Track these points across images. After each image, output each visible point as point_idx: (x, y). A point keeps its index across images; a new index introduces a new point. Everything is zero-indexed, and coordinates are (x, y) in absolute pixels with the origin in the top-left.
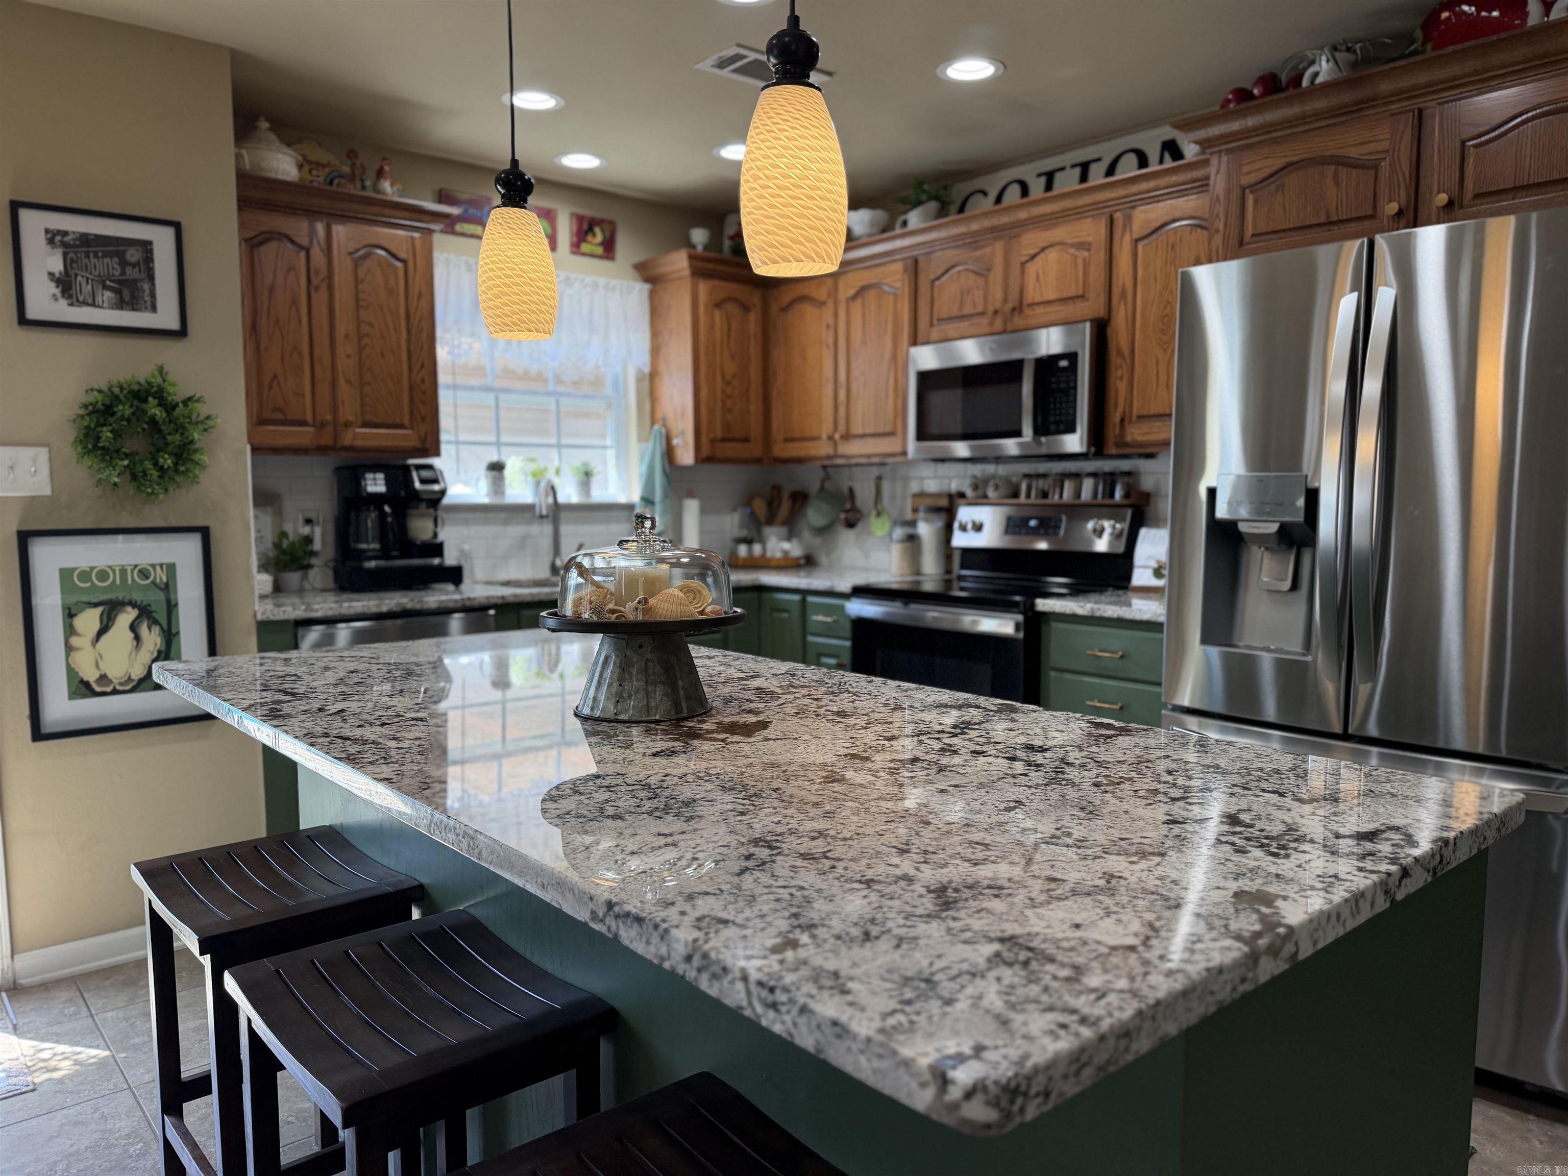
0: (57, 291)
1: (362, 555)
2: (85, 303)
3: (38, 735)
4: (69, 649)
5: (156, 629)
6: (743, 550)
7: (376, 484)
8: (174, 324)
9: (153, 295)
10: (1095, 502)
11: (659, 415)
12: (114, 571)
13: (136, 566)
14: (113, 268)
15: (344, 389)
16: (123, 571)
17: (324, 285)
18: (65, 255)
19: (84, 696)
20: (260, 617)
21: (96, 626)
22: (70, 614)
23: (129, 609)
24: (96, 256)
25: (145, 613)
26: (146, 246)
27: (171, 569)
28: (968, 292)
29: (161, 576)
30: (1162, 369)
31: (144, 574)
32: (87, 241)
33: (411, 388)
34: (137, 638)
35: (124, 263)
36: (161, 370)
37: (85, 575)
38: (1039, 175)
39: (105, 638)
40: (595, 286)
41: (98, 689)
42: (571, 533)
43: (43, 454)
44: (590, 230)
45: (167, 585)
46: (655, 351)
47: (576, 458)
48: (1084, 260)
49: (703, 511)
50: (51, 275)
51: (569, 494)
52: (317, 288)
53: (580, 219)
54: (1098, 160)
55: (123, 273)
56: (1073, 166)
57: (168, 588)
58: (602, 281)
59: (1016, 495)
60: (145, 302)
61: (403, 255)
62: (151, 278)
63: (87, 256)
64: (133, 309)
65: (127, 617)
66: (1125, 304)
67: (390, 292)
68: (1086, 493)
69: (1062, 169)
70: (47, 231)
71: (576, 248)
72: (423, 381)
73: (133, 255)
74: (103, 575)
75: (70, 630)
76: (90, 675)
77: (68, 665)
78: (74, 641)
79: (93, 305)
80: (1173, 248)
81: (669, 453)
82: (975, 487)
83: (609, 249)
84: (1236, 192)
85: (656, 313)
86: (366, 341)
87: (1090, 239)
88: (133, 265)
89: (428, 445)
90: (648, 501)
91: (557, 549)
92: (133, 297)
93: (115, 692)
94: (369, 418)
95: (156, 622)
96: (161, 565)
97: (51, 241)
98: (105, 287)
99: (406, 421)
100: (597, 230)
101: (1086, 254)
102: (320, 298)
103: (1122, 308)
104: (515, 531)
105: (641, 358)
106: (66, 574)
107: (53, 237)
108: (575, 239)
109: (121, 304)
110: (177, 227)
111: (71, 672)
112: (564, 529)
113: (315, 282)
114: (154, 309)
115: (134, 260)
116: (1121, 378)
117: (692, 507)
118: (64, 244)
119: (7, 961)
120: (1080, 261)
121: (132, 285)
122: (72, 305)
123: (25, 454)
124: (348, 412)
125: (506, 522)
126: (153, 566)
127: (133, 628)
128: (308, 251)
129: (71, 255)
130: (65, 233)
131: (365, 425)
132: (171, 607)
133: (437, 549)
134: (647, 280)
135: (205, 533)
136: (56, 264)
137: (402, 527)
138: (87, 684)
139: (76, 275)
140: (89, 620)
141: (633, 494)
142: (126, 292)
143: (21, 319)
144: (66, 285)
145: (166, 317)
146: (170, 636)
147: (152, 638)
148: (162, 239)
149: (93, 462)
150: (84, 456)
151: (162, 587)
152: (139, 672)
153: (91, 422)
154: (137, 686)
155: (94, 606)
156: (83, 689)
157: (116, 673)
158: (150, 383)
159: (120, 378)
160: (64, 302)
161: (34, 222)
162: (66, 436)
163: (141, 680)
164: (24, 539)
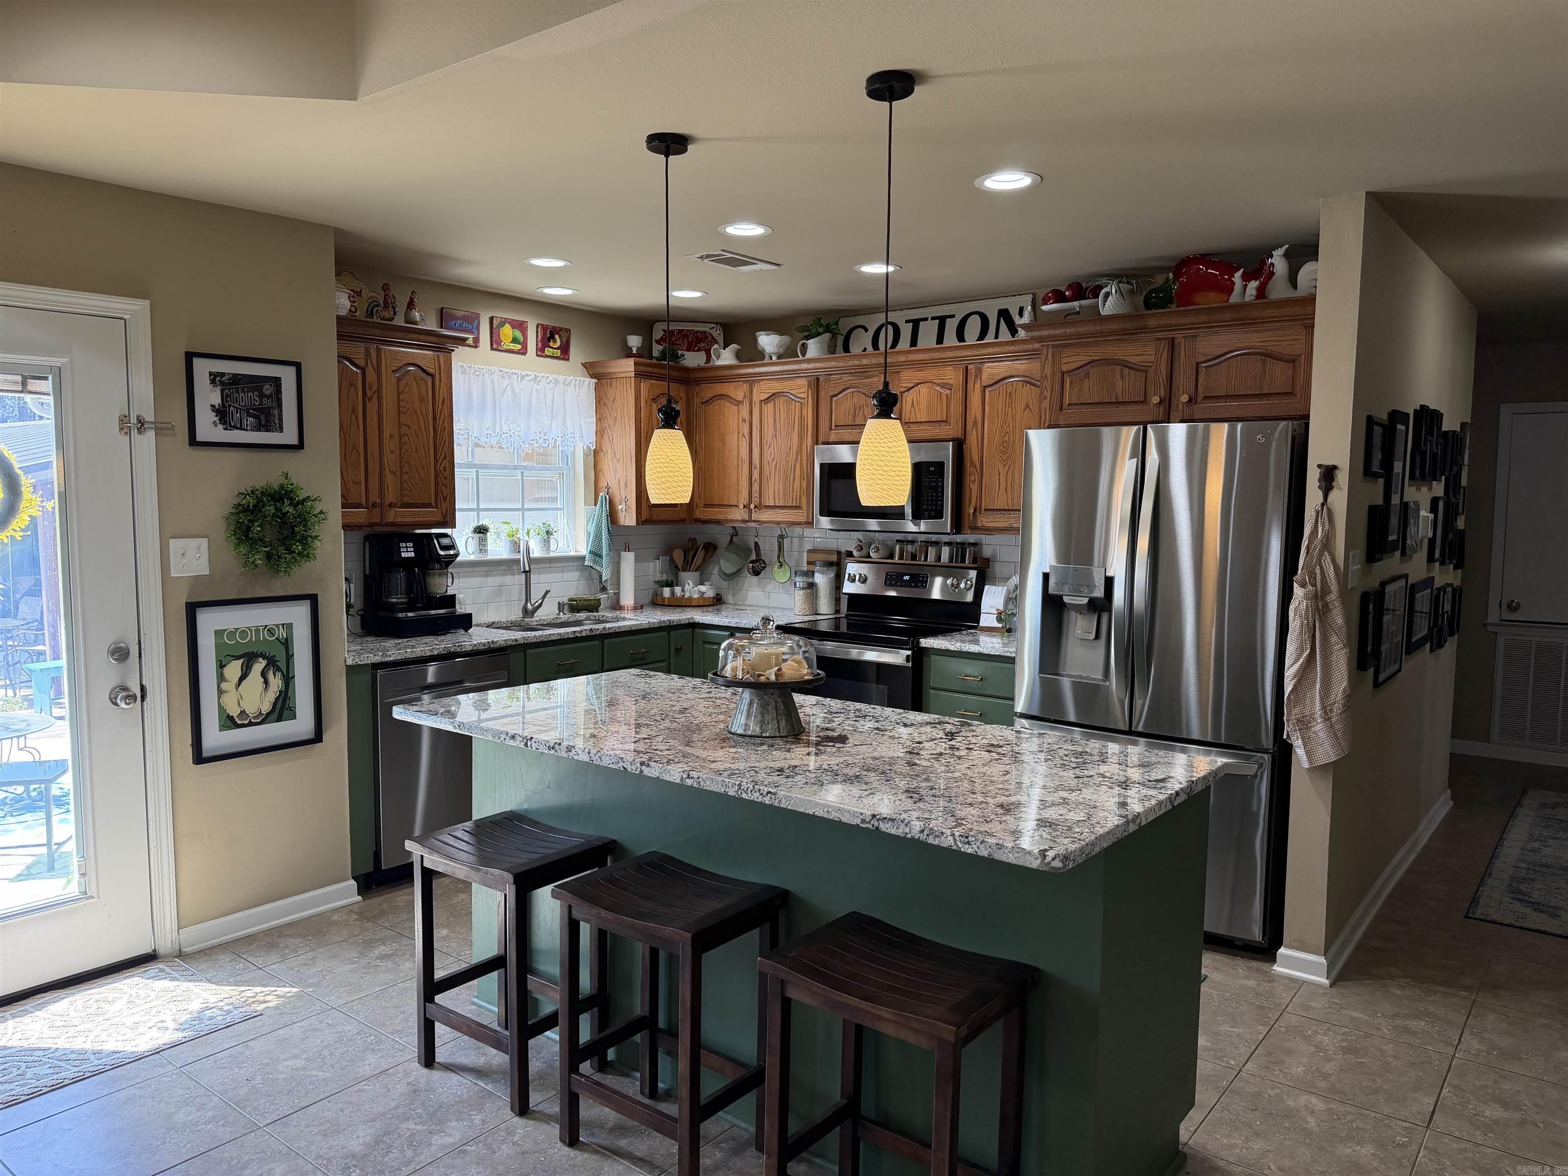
0: (216, 419)
1: (392, 608)
2: (236, 428)
3: (199, 758)
4: (220, 692)
5: (279, 674)
6: (667, 592)
7: (408, 553)
8: (294, 441)
9: (281, 419)
10: (951, 564)
11: (603, 483)
12: (251, 631)
13: (266, 626)
14: (254, 400)
15: (389, 479)
16: (257, 631)
17: (375, 396)
18: (222, 391)
19: (230, 728)
20: (350, 662)
21: (239, 674)
22: (221, 666)
23: (261, 660)
24: (243, 392)
25: (272, 662)
26: (277, 382)
27: (289, 627)
28: (860, 409)
29: (282, 633)
30: (1003, 478)
31: (271, 632)
32: (237, 380)
33: (436, 475)
34: (266, 682)
35: (262, 396)
36: (286, 476)
37: (232, 634)
38: (907, 322)
39: (244, 683)
40: (557, 382)
41: (239, 722)
42: (539, 583)
43: (204, 542)
44: (552, 337)
45: (286, 639)
46: (600, 433)
47: (535, 521)
48: (947, 395)
49: (637, 560)
50: (213, 406)
51: (537, 552)
52: (370, 399)
53: (544, 328)
54: (953, 316)
55: (261, 403)
56: (933, 318)
57: (287, 644)
58: (561, 378)
59: (891, 556)
60: (275, 423)
61: (431, 371)
62: (280, 406)
63: (237, 392)
64: (267, 431)
65: (259, 665)
66: (977, 431)
67: (422, 400)
68: (945, 557)
69: (926, 319)
70: (211, 374)
71: (540, 352)
72: (445, 469)
73: (268, 389)
74: (243, 635)
75: (221, 678)
76: (234, 712)
77: (219, 704)
78: (224, 686)
79: (241, 429)
80: (1010, 395)
81: (612, 516)
82: (860, 548)
83: (565, 352)
84: (1058, 376)
85: (600, 401)
86: (403, 440)
87: (951, 382)
88: (268, 397)
89: (448, 520)
90: (596, 554)
91: (528, 598)
92: (267, 421)
93: (251, 724)
94: (406, 499)
95: (279, 669)
96: (283, 624)
97: (213, 382)
98: (249, 415)
99: (432, 502)
100: (557, 337)
101: (948, 392)
102: (372, 407)
103: (974, 432)
104: (494, 581)
105: (590, 440)
106: (219, 633)
107: (215, 378)
108: (540, 345)
109: (259, 427)
110: (298, 366)
111: (221, 709)
112: (534, 578)
113: (369, 394)
114: (281, 430)
115: (268, 392)
116: (974, 482)
117: (628, 559)
118: (222, 383)
119: (175, 934)
120: (944, 396)
121: (267, 412)
122: (225, 429)
123: (194, 543)
124: (391, 497)
125: (487, 575)
126: (277, 626)
127: (264, 674)
128: (363, 370)
129: (227, 391)
130: (223, 375)
131: (404, 506)
132: (289, 657)
133: (450, 601)
134: (592, 376)
135: (313, 599)
136: (216, 399)
137: (424, 586)
138: (231, 718)
139: (230, 406)
140: (234, 669)
141: (582, 549)
142: (263, 417)
143: (193, 441)
144: (222, 414)
145: (289, 436)
146: (288, 679)
147: (276, 683)
148: (287, 376)
149: (243, 549)
150: (237, 545)
151: (284, 641)
152: (266, 708)
153: (243, 518)
154: (266, 719)
155: (238, 658)
156: (229, 722)
157: (251, 709)
158: (282, 487)
159: (260, 484)
160: (220, 427)
161: (202, 368)
162: (220, 531)
163: (268, 714)
164: (192, 609)
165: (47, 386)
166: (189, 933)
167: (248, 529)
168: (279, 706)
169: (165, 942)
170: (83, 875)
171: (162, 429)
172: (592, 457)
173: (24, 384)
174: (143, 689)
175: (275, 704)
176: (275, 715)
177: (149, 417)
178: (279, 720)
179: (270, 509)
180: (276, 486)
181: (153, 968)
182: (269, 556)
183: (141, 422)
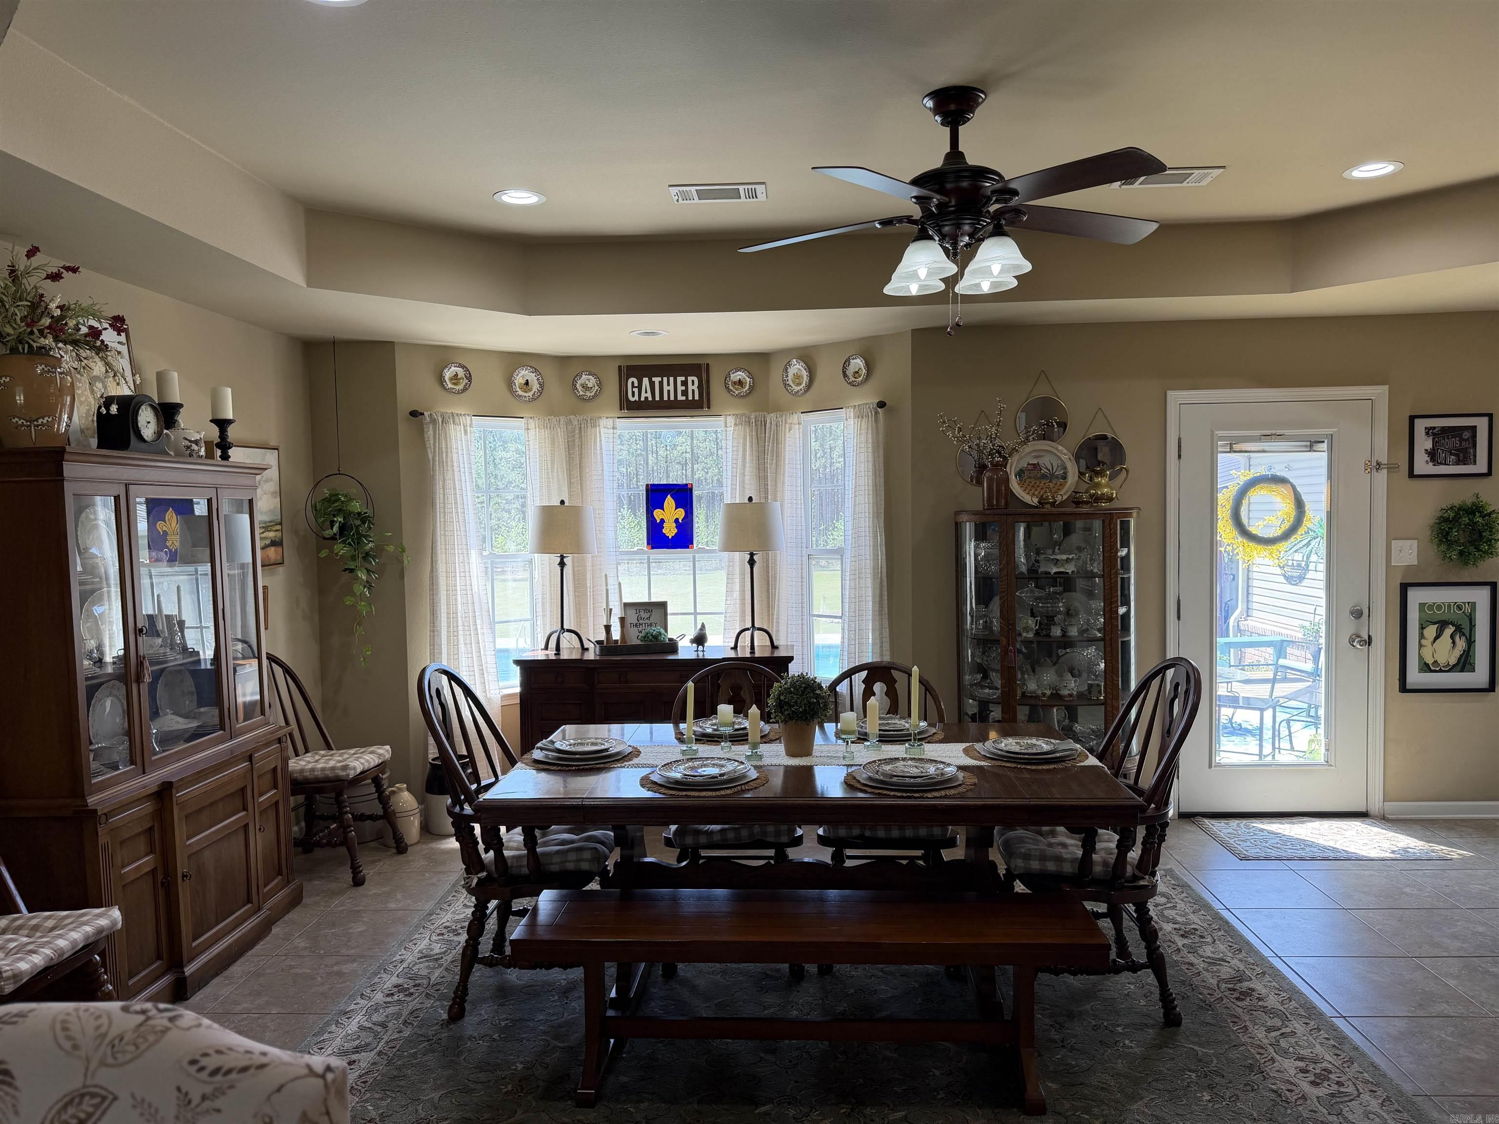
0: (1428, 459)
2: (1441, 464)
3: (1404, 689)
4: (1421, 645)
5: (1463, 638)
8: (1485, 470)
9: (1475, 456)
12: (1445, 606)
13: (1456, 603)
14: (1456, 443)
16: (1449, 606)
18: (1433, 439)
19: (1425, 672)
21: (1435, 635)
22: (1422, 628)
23: (1451, 626)
24: (1448, 438)
25: (1459, 629)
26: (1473, 429)
27: (1473, 605)
29: (1468, 609)
31: (1459, 608)
32: (1444, 430)
34: (1454, 642)
35: (1461, 440)
36: (1478, 496)
37: (1431, 607)
39: (1438, 641)
41: (1432, 668)
43: (1415, 543)
45: (1471, 614)
50: (1426, 450)
55: (1460, 445)
57: (1471, 616)
60: (1471, 459)
62: (1475, 446)
63: (1444, 439)
64: (1465, 464)
65: (1450, 630)
70: (1426, 428)
73: (1466, 435)
74: (1439, 607)
75: (1422, 636)
76: (1430, 661)
77: (1419, 654)
78: (1423, 642)
79: (1445, 464)
88: (1466, 440)
92: (1465, 457)
93: (1441, 671)
95: (1464, 634)
96: (1469, 603)
97: (1427, 434)
98: (1451, 454)
106: (1422, 606)
107: (1429, 431)
109: (1458, 463)
110: (1490, 416)
111: (1420, 657)
114: (1475, 463)
115: (1466, 437)
118: (1434, 434)
119: (1381, 804)
121: (1465, 451)
122: (1434, 465)
123: (1409, 542)
126: (1464, 603)
127: (1452, 637)
129: (1437, 439)
130: (1434, 428)
132: (1472, 626)
135: (1493, 586)
136: (1429, 445)
138: (1427, 665)
139: (1438, 449)
140: (1431, 631)
142: (1461, 455)
143: (1411, 475)
144: (1433, 456)
145: (1481, 466)
146: (1470, 642)
147: (1461, 644)
148: (1482, 424)
149: (1443, 547)
150: (1439, 546)
151: (1468, 615)
152: (1452, 661)
153: (1445, 527)
154: (1452, 669)
155: (1434, 623)
156: (1425, 667)
157: (1442, 661)
158: (1473, 504)
159: (1457, 502)
160: (1431, 464)
161: (1421, 425)
162: (1427, 535)
163: (1454, 666)
164: (1404, 588)
165: (1324, 446)
166: (1391, 806)
167: (1448, 533)
168: (1462, 660)
169: (1376, 804)
170: (1327, 750)
171: (1392, 468)
173: (1311, 446)
174: (1370, 637)
175: (1459, 659)
176: (1459, 667)
177: (1384, 460)
178: (1462, 671)
179: (1466, 520)
180: (1469, 503)
181: (1368, 821)
182: (1461, 553)
183: (1378, 464)
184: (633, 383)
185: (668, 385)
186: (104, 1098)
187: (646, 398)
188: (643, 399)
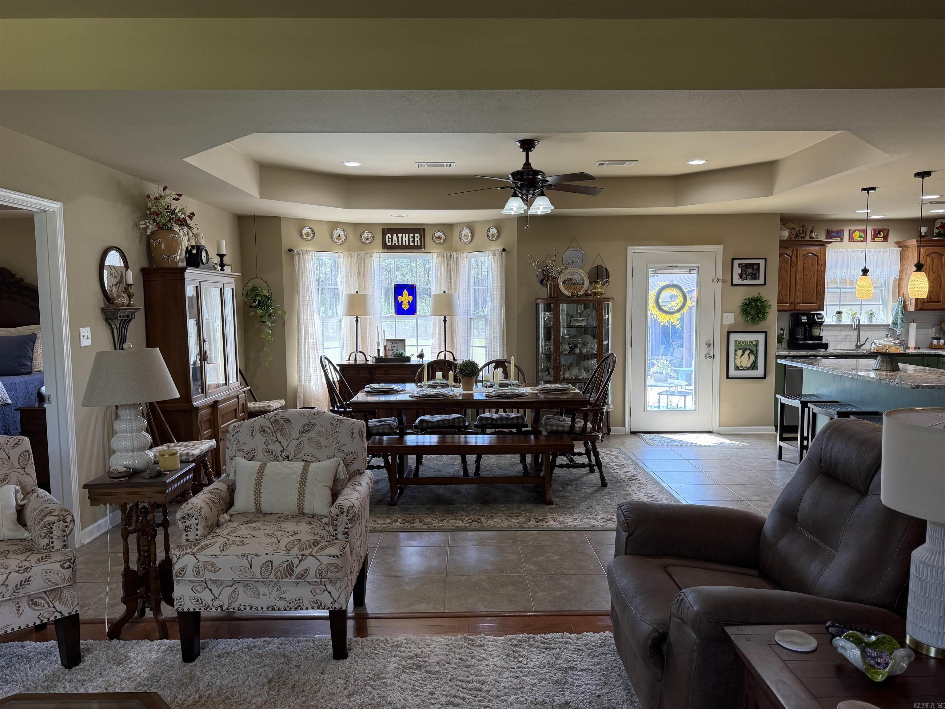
0: (739, 277)
1: (798, 339)
2: (745, 280)
3: (728, 377)
4: (735, 359)
5: (753, 355)
6: (935, 342)
7: (804, 320)
8: (763, 283)
9: (759, 276)
11: (902, 293)
13: (750, 340)
14: (751, 271)
15: (798, 294)
16: (747, 341)
17: (795, 265)
18: (741, 269)
19: (737, 370)
20: (777, 354)
21: (741, 354)
22: (736, 351)
23: (748, 350)
24: (748, 268)
25: (751, 351)
26: (758, 265)
27: (757, 341)
29: (755, 343)
31: (752, 342)
32: (747, 265)
33: (817, 292)
34: (749, 357)
35: (753, 269)
36: (759, 294)
37: (739, 342)
39: (742, 357)
40: (880, 251)
41: (740, 369)
42: (864, 335)
43: (734, 314)
44: (879, 233)
46: (901, 271)
47: (867, 309)
49: (918, 327)
50: (738, 273)
51: (864, 321)
52: (793, 267)
53: (875, 230)
55: (753, 272)
57: (756, 346)
58: (882, 250)
60: (757, 278)
61: (817, 254)
62: (759, 272)
63: (746, 269)
64: (755, 280)
65: (747, 352)
67: (813, 265)
71: (873, 240)
72: (820, 290)
73: (755, 267)
74: (743, 342)
75: (736, 355)
76: (739, 365)
77: (735, 362)
78: (736, 357)
79: (747, 280)
81: (905, 307)
83: (886, 238)
85: (902, 258)
86: (804, 280)
88: (755, 269)
89: (821, 308)
90: (895, 324)
91: (858, 340)
92: (755, 277)
93: (744, 370)
94: (804, 301)
95: (754, 354)
97: (739, 266)
98: (749, 275)
99: (815, 302)
100: (882, 233)
102: (794, 269)
104: (844, 333)
106: (736, 341)
107: (740, 265)
108: (873, 237)
109: (752, 279)
110: (765, 259)
111: (735, 364)
112: (861, 333)
113: (792, 265)
114: (759, 279)
117: (913, 327)
118: (742, 267)
119: (718, 427)
121: (755, 274)
122: (742, 280)
123: (730, 314)
124: (798, 300)
125: (841, 330)
126: (754, 340)
127: (749, 355)
128: (791, 257)
129: (743, 269)
130: (742, 264)
131: (803, 303)
132: (757, 351)
133: (820, 338)
134: (899, 247)
135: (766, 333)
136: (740, 271)
137: (811, 332)
138: (738, 367)
139: (744, 273)
140: (740, 352)
141: (890, 321)
142: (753, 276)
143: (732, 284)
144: (741, 276)
145: (761, 281)
146: (756, 357)
147: (752, 358)
148: (762, 262)
149: (744, 316)
150: (743, 315)
152: (749, 366)
153: (745, 307)
154: (748, 369)
155: (741, 349)
156: (737, 368)
157: (744, 366)
158: (757, 297)
159: (751, 296)
160: (740, 280)
161: (736, 263)
162: (738, 310)
164: (729, 333)
165: (695, 272)
166: (722, 429)
167: (746, 310)
168: (753, 365)
169: (715, 428)
170: (695, 404)
171: (724, 281)
172: (897, 282)
173: (690, 271)
174: (714, 355)
175: (751, 365)
176: (751, 368)
177: (721, 278)
178: (752, 370)
179: (753, 304)
180: (756, 297)
181: (712, 434)
182: (752, 319)
183: (718, 279)
184: (389, 236)
185: (406, 238)
186: (314, 425)
187: (395, 244)
188: (393, 244)
